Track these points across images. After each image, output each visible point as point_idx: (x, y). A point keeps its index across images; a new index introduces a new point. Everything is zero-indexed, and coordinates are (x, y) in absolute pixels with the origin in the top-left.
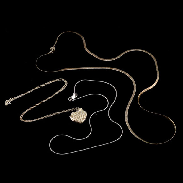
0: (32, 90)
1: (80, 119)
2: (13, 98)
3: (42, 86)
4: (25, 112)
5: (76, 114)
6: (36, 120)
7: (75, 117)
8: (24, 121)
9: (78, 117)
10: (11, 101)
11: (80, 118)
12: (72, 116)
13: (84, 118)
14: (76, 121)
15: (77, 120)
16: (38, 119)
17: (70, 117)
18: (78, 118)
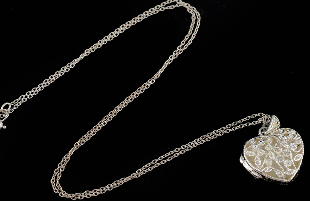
0: (75, 62)
1: (285, 169)
2: (10, 104)
3: (110, 37)
4: (66, 159)
5: (263, 148)
6: (114, 185)
7: (265, 162)
8: (68, 196)
9: (274, 162)
10: (7, 116)
11: (282, 164)
12: (251, 160)
13: (297, 163)
14: (267, 176)
15: (272, 173)
16: (122, 181)
17: (241, 161)
18: (274, 165)
